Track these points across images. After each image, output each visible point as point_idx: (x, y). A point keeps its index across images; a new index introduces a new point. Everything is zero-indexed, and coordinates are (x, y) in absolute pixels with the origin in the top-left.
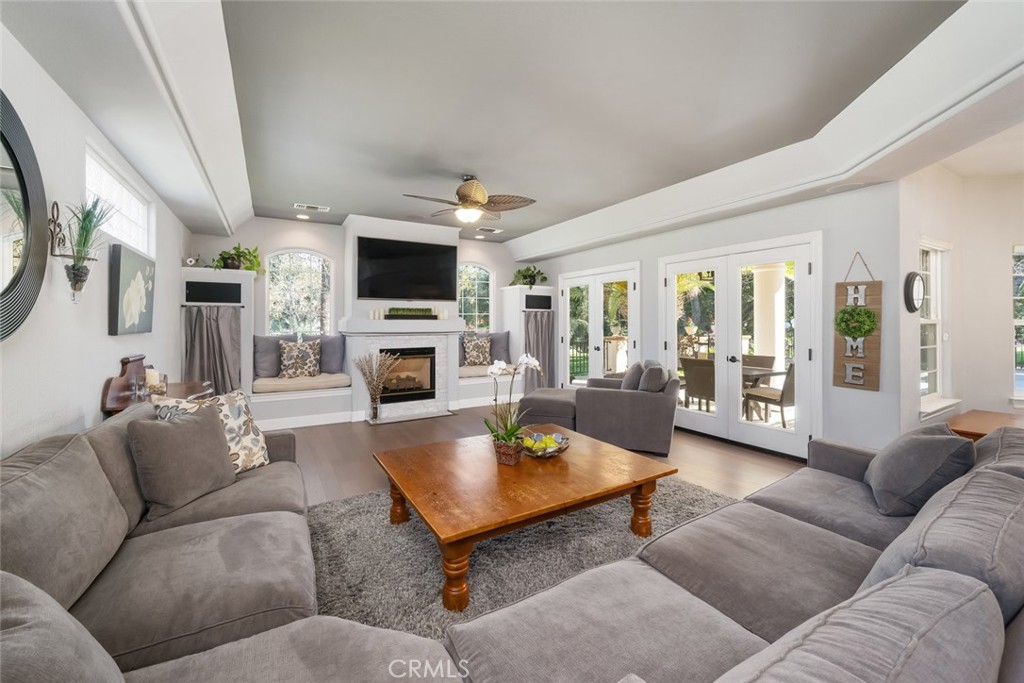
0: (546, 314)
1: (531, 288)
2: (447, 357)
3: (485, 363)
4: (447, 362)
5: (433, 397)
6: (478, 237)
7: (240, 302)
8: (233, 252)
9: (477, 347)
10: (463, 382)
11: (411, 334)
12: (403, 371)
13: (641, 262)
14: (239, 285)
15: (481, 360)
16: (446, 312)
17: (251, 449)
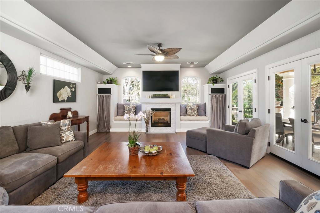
0: (221, 96)
1: (213, 85)
2: (175, 112)
3: (195, 115)
4: (175, 114)
5: (170, 127)
6: (191, 66)
7: (110, 93)
8: (110, 79)
9: (192, 109)
10: (182, 122)
11: (161, 103)
12: (161, 116)
13: (258, 69)
14: (111, 88)
15: (193, 114)
16: (174, 96)
17: (68, 135)
